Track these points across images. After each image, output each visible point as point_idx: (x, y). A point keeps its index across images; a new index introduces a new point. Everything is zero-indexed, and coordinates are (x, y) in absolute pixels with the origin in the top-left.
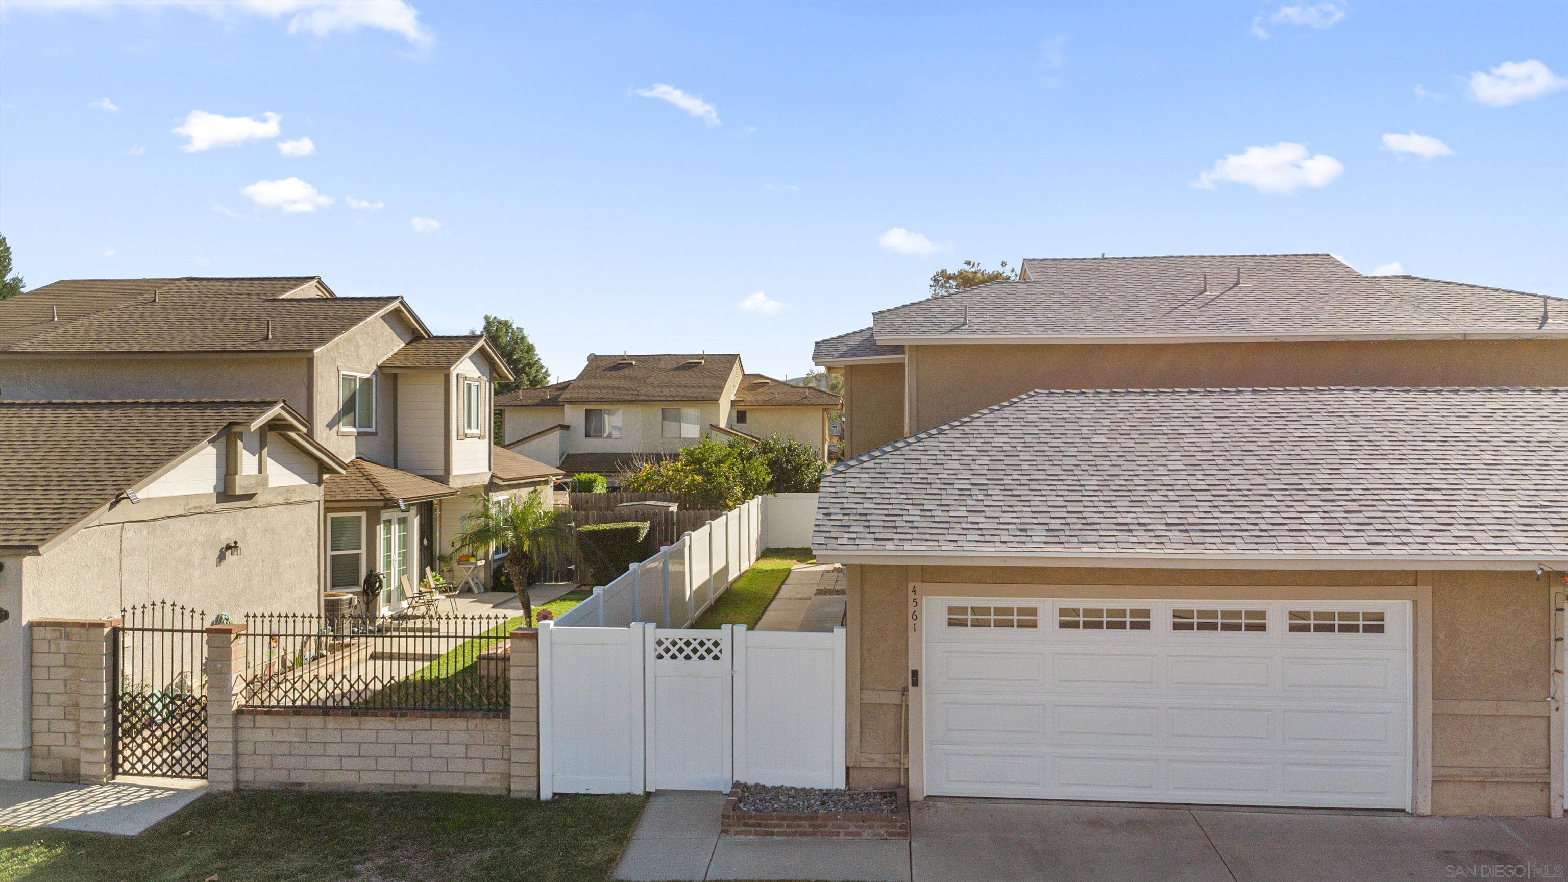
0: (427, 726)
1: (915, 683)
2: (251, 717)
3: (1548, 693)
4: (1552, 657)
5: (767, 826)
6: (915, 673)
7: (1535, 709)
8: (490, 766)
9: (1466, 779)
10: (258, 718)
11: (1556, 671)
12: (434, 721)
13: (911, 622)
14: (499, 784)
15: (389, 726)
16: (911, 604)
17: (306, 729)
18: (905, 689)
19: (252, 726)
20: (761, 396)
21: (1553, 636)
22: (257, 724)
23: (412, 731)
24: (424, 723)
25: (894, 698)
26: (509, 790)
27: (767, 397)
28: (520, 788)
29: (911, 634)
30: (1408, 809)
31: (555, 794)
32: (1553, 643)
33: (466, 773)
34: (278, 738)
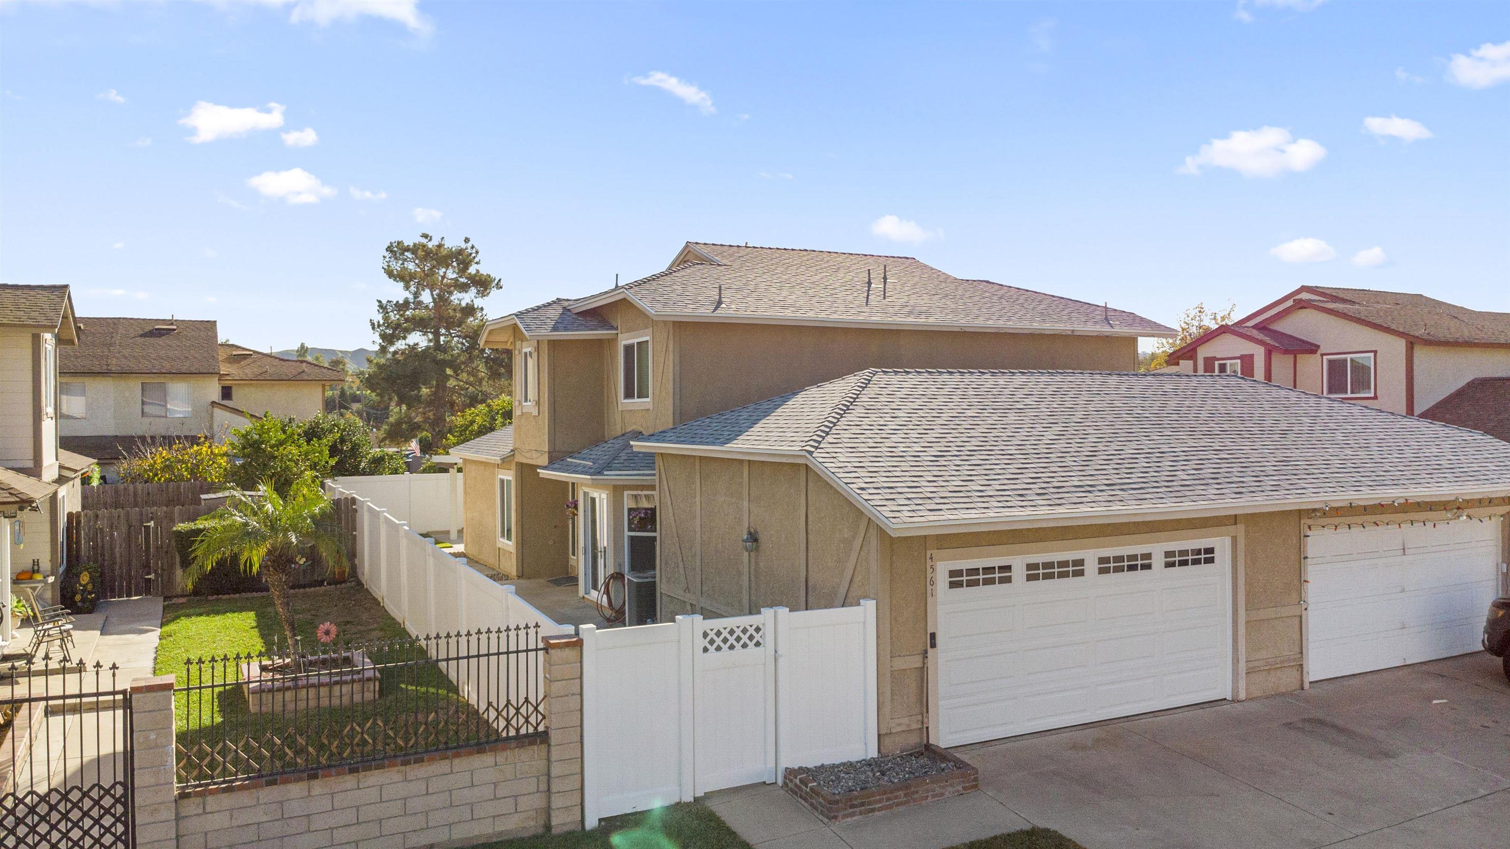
0: (447, 769)
1: (933, 645)
2: (198, 800)
3: (1301, 600)
4: (1302, 572)
5: (869, 804)
6: (933, 636)
7: (1296, 611)
8: (525, 803)
9: (1262, 668)
10: (210, 799)
11: (1305, 581)
12: (456, 761)
13: (929, 587)
14: (532, 823)
15: (397, 777)
16: (929, 570)
17: (281, 802)
18: (926, 652)
19: (201, 811)
20: (249, 370)
21: (1302, 557)
22: (208, 809)
23: (427, 779)
24: (443, 766)
25: (916, 661)
26: (548, 827)
27: (257, 371)
28: (561, 821)
29: (929, 599)
30: (1229, 698)
31: (600, 820)
32: (1302, 560)
33: (494, 817)
34: (239, 822)
